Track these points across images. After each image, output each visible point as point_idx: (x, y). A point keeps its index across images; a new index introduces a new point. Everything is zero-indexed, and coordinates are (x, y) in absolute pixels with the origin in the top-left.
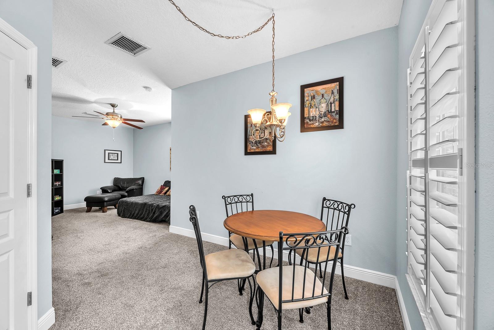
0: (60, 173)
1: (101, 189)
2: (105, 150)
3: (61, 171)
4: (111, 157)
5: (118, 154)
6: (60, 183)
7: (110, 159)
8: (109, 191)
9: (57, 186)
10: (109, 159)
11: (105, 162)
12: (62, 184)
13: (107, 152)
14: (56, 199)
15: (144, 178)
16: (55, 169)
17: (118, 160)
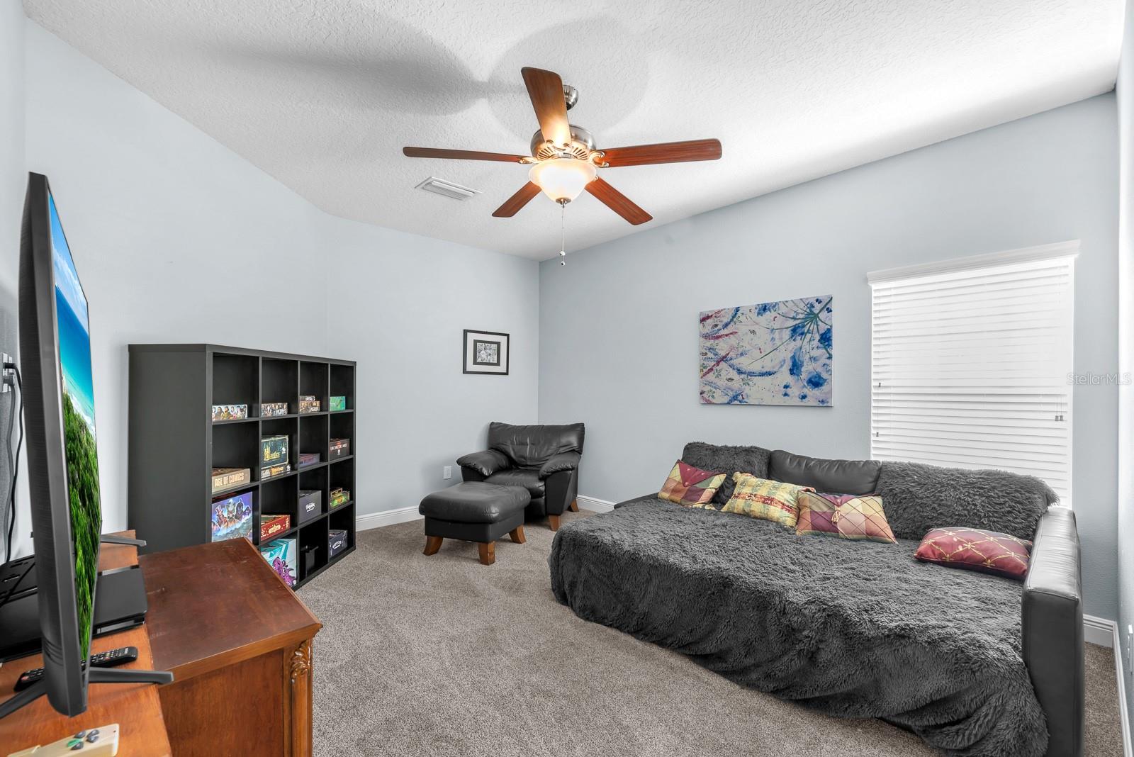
0: (347, 408)
1: (459, 462)
2: (466, 332)
3: (350, 403)
4: (483, 356)
5: (498, 344)
6: (345, 445)
7: (479, 360)
8: (485, 472)
9: (340, 457)
10: (475, 363)
11: (465, 372)
12: (351, 449)
13: (471, 337)
14: (336, 502)
15: (583, 425)
16: (331, 396)
17: (498, 364)
